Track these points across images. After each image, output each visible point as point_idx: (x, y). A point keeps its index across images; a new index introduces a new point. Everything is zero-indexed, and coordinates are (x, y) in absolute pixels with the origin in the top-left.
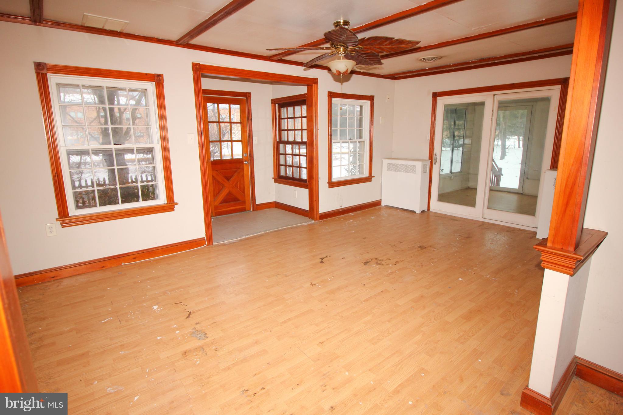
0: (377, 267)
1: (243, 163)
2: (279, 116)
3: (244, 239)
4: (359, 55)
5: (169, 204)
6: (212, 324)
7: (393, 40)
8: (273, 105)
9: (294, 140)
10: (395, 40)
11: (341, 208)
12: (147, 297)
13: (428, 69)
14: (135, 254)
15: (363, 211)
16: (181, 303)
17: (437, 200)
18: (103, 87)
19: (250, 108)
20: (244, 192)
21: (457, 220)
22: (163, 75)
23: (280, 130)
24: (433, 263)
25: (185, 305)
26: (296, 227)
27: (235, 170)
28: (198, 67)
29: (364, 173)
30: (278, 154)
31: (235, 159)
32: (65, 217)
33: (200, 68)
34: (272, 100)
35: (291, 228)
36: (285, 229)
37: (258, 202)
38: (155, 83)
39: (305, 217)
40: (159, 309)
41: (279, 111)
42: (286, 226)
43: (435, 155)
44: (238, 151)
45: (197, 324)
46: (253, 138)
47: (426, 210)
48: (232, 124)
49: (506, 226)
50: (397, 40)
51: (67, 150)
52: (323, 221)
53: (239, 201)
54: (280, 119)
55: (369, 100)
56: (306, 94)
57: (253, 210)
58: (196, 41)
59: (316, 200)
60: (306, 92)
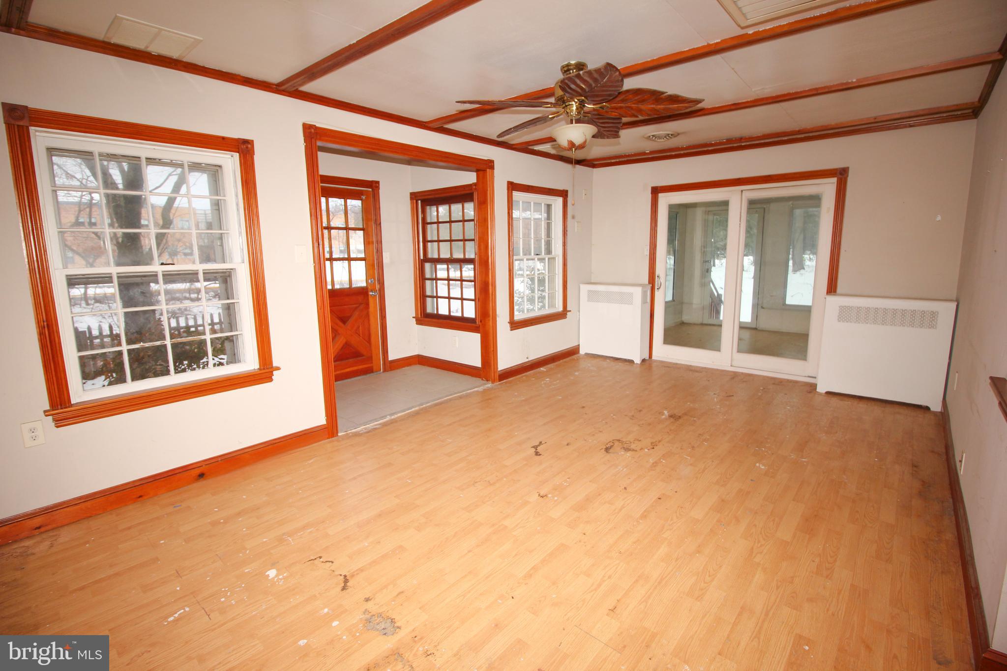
0: (628, 455)
1: (368, 295)
2: (424, 219)
3: (387, 421)
4: (593, 120)
5: (264, 369)
6: (397, 595)
7: (662, 96)
8: (413, 202)
9: (450, 256)
10: (666, 96)
11: (527, 360)
12: (248, 552)
13: (648, 152)
14: (202, 466)
15: (557, 363)
16: (320, 557)
17: (663, 343)
18: (139, 158)
19: (378, 206)
20: (369, 341)
21: (697, 371)
22: (253, 141)
23: (425, 241)
24: (705, 440)
25: (330, 562)
26: (468, 396)
27: (355, 306)
28: (313, 130)
29: (557, 306)
30: (422, 280)
31: (354, 288)
32: (63, 407)
33: (316, 133)
34: (412, 194)
35: (461, 397)
36: (450, 400)
37: (392, 357)
38: (238, 154)
39: (474, 379)
40: (281, 577)
41: (424, 212)
42: (451, 395)
43: (658, 276)
44: (359, 276)
45: (367, 600)
46: (383, 253)
47: (647, 358)
48: (350, 231)
49: (768, 377)
50: (670, 96)
51: (67, 276)
52: (506, 383)
53: (361, 356)
54: (425, 223)
55: (560, 196)
56: (475, 184)
57: (385, 370)
58: (311, 87)
59: (493, 351)
60: (476, 182)
